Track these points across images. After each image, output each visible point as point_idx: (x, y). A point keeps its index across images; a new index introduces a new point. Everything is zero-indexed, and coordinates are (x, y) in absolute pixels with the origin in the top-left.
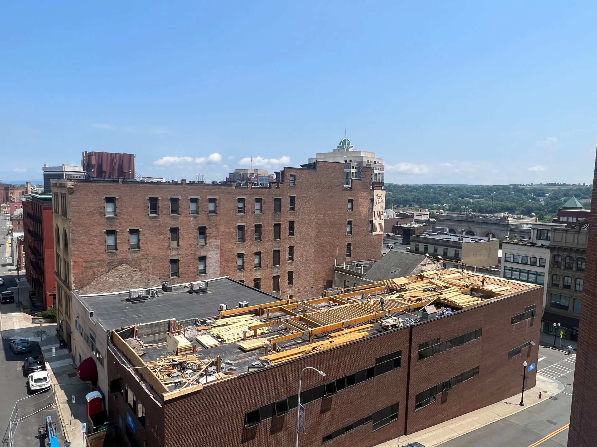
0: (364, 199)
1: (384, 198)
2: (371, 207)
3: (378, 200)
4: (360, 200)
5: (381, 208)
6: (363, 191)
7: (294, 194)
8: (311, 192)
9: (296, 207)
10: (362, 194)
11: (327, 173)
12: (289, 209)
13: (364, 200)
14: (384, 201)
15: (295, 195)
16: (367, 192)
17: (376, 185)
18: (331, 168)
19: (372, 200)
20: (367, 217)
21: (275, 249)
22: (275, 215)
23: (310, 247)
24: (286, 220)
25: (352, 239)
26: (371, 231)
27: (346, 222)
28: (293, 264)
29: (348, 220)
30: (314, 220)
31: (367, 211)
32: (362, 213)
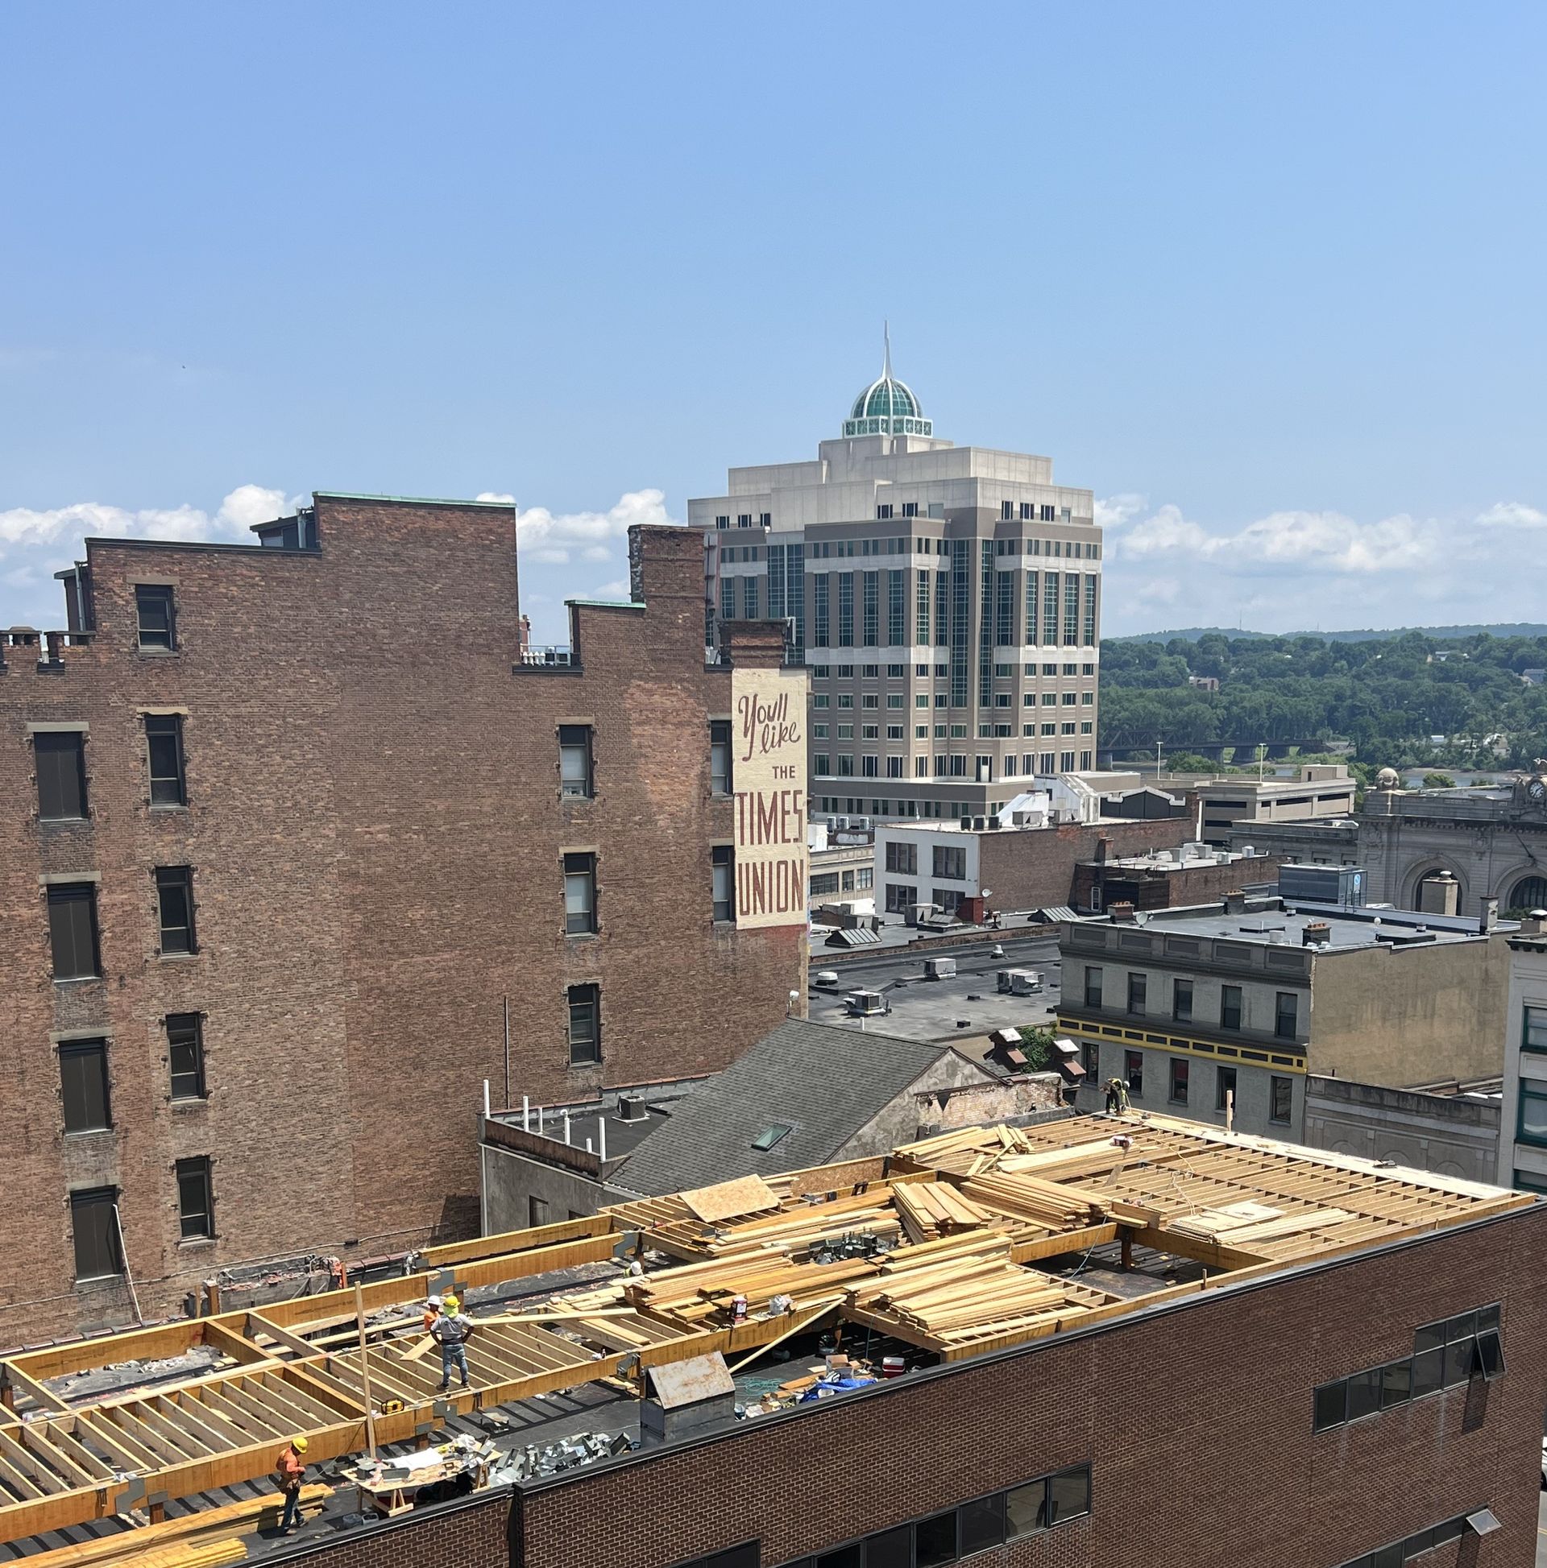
0: (664, 722)
1: (798, 714)
2: (716, 770)
3: (759, 728)
4: (638, 730)
5: (787, 772)
6: (656, 679)
7: (175, 703)
8: (291, 692)
9: (198, 782)
10: (650, 693)
11: (394, 574)
12: (145, 792)
13: (666, 734)
14: (802, 730)
15: (183, 710)
16: (681, 681)
17: (743, 642)
18: (425, 537)
19: (721, 733)
20: (694, 827)
21: (67, 1035)
22: (50, 831)
23: (315, 1012)
24: (130, 858)
25: (603, 956)
26: (728, 910)
27: (552, 861)
28: (211, 1114)
29: (562, 851)
30: (331, 854)
31: (694, 792)
32: (660, 806)
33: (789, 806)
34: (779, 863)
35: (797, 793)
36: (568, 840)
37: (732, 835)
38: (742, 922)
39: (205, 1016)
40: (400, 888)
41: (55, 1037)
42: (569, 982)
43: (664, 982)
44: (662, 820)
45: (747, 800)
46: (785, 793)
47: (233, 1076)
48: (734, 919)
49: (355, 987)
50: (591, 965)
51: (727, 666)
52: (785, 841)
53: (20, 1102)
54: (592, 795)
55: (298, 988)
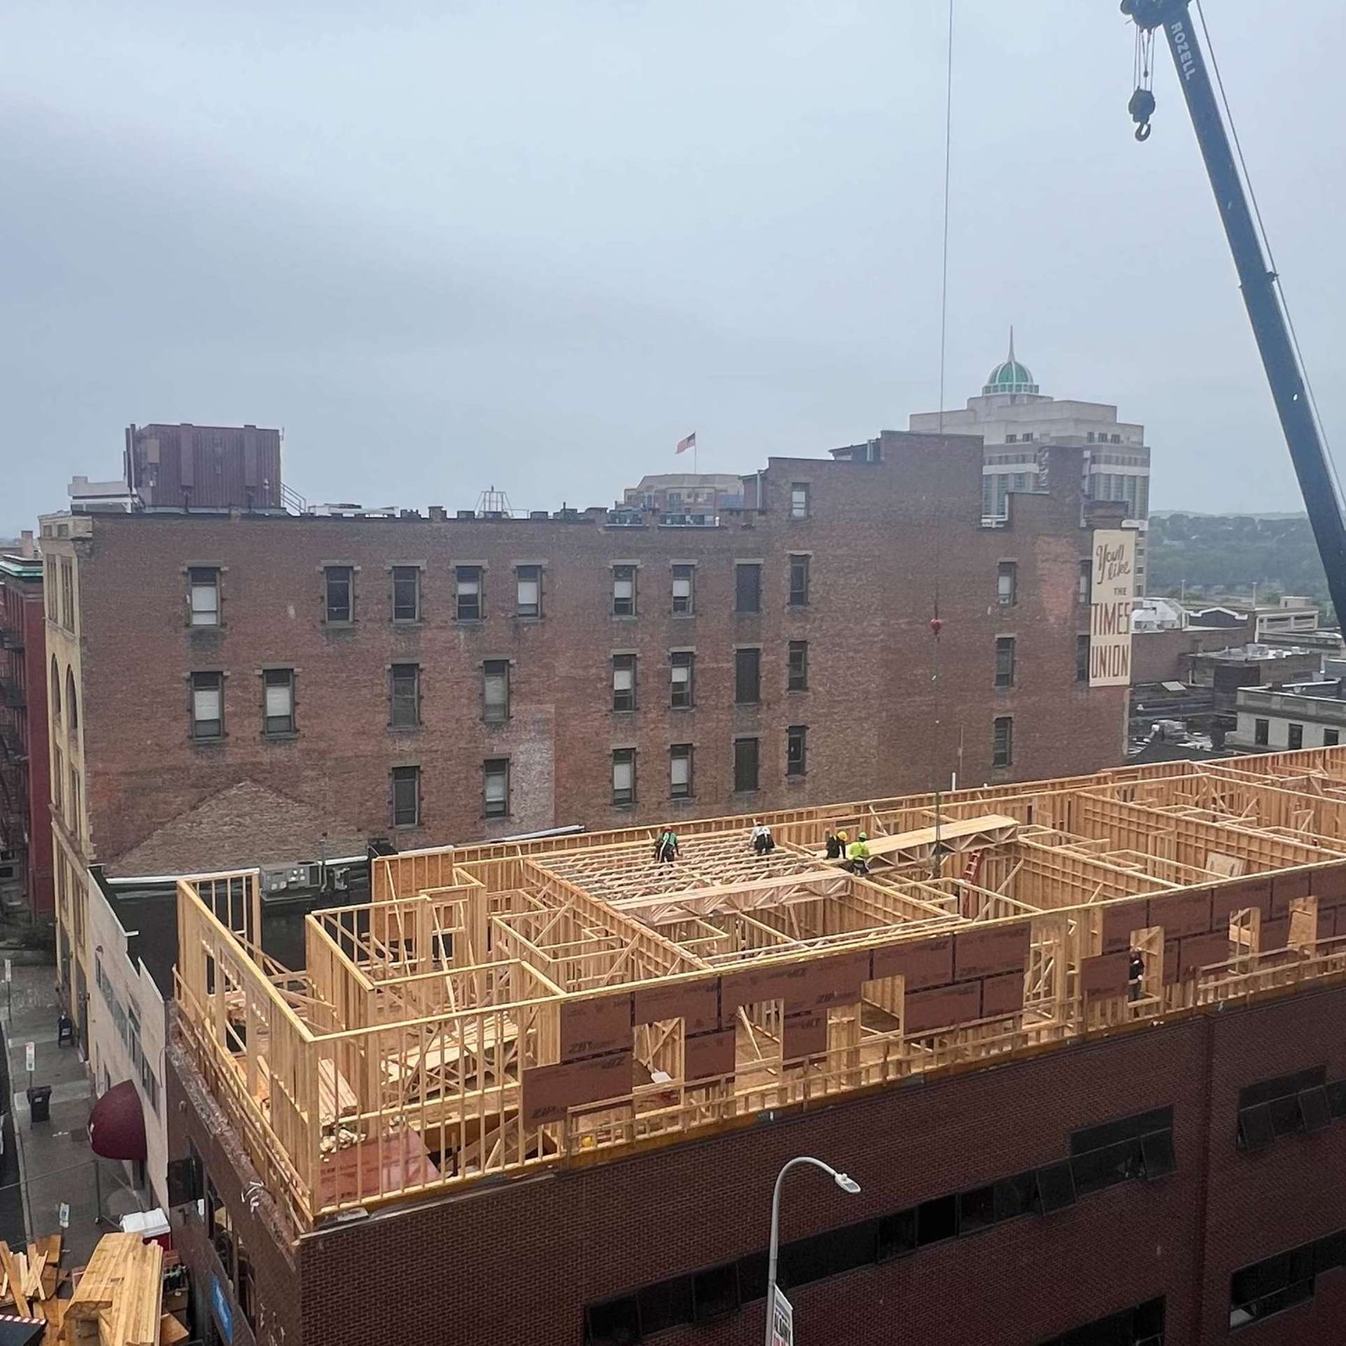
1: (1130, 556)
2: (1083, 589)
3: (1108, 564)
4: (1041, 565)
5: (1122, 591)
7: (806, 549)
11: (920, 476)
12: (787, 598)
14: (1132, 566)
15: (810, 552)
17: (1101, 514)
19: (1087, 567)
20: (1069, 624)
21: (740, 736)
22: (741, 620)
23: (863, 728)
24: (778, 636)
25: (1016, 702)
26: (1084, 675)
27: (990, 641)
28: (807, 786)
29: (997, 636)
30: (877, 635)
31: (1070, 603)
32: (1051, 610)
33: (1122, 612)
34: (1115, 647)
35: (1127, 604)
36: (1000, 631)
37: (1090, 629)
38: (1093, 682)
39: (808, 728)
40: (911, 656)
41: (734, 737)
42: (996, 716)
43: (1048, 718)
44: (1052, 620)
45: (1099, 607)
46: (1120, 604)
47: (819, 763)
48: (1088, 681)
49: (884, 714)
50: (1009, 704)
51: (1091, 528)
52: (1120, 633)
53: (714, 773)
54: (1015, 603)
55: (856, 714)
